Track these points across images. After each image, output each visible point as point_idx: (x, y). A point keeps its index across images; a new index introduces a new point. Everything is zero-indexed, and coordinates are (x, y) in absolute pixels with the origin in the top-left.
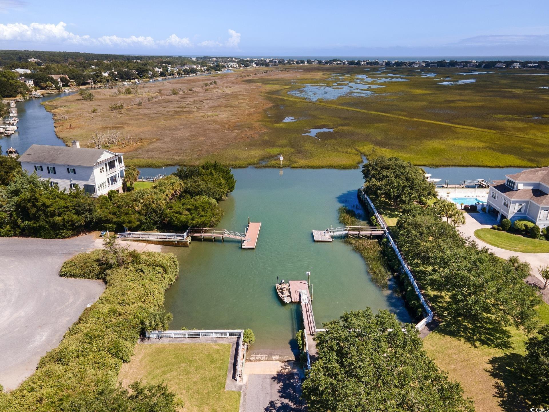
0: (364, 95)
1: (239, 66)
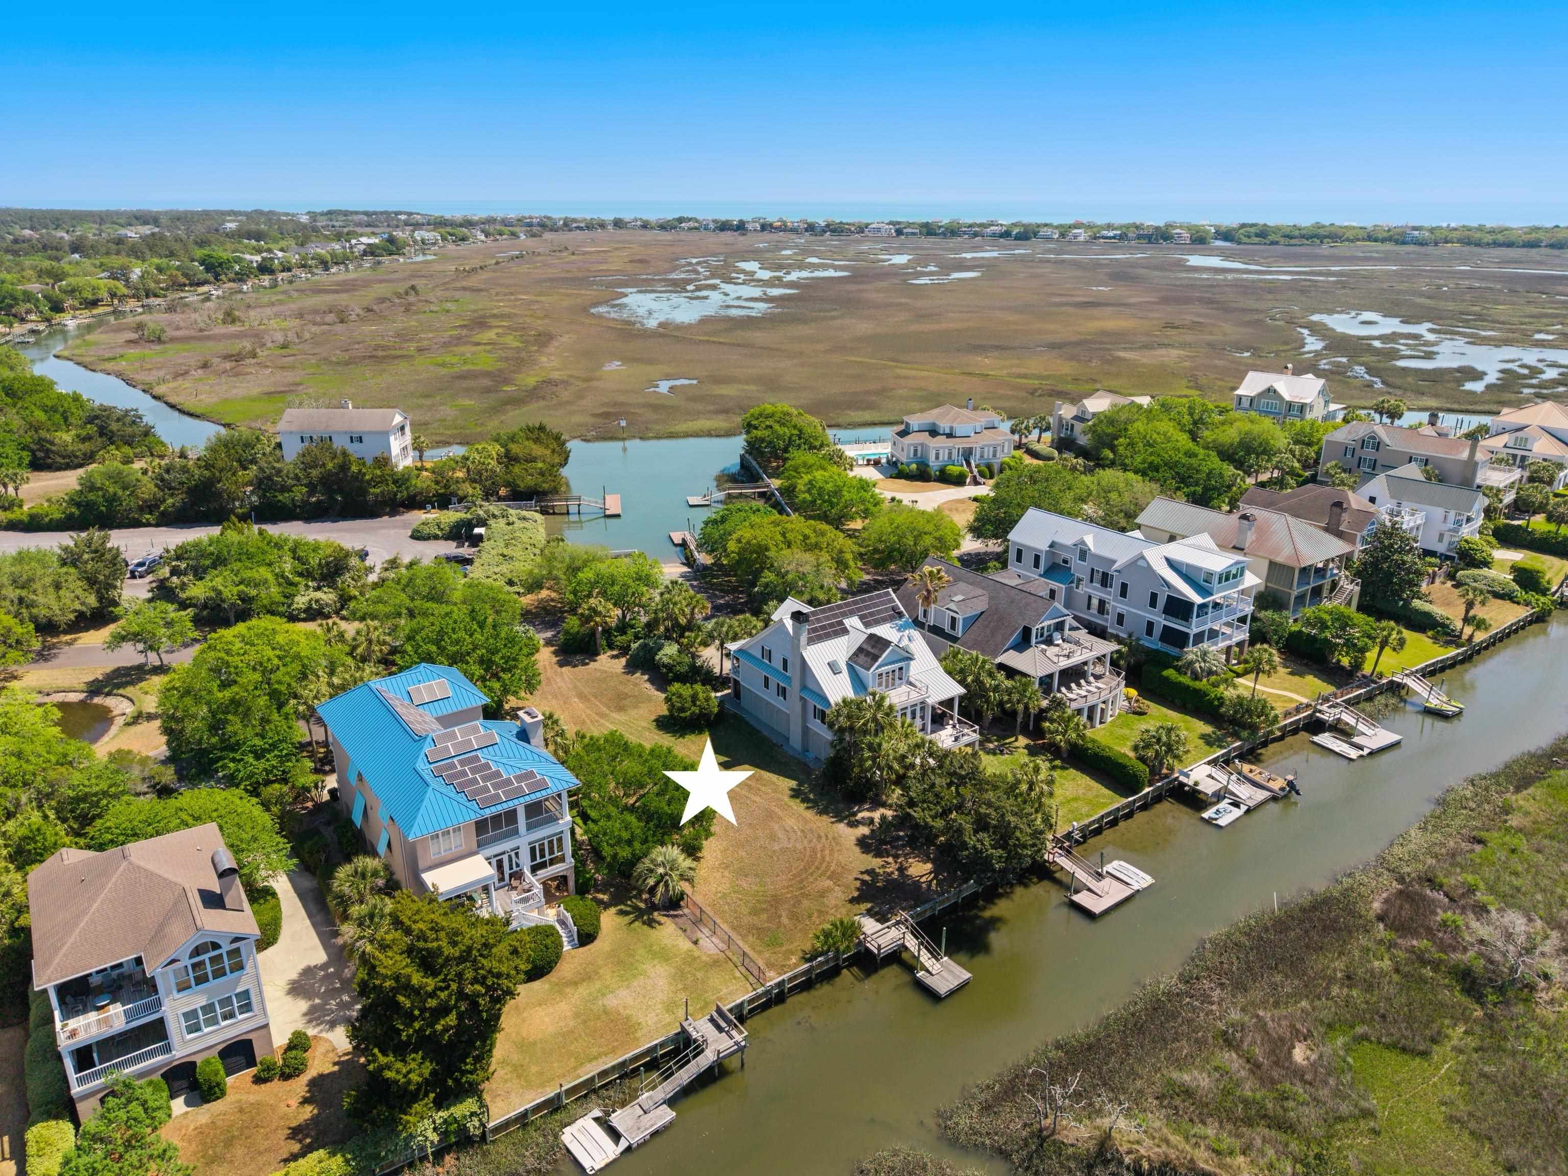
0: (753, 314)
1: (444, 239)
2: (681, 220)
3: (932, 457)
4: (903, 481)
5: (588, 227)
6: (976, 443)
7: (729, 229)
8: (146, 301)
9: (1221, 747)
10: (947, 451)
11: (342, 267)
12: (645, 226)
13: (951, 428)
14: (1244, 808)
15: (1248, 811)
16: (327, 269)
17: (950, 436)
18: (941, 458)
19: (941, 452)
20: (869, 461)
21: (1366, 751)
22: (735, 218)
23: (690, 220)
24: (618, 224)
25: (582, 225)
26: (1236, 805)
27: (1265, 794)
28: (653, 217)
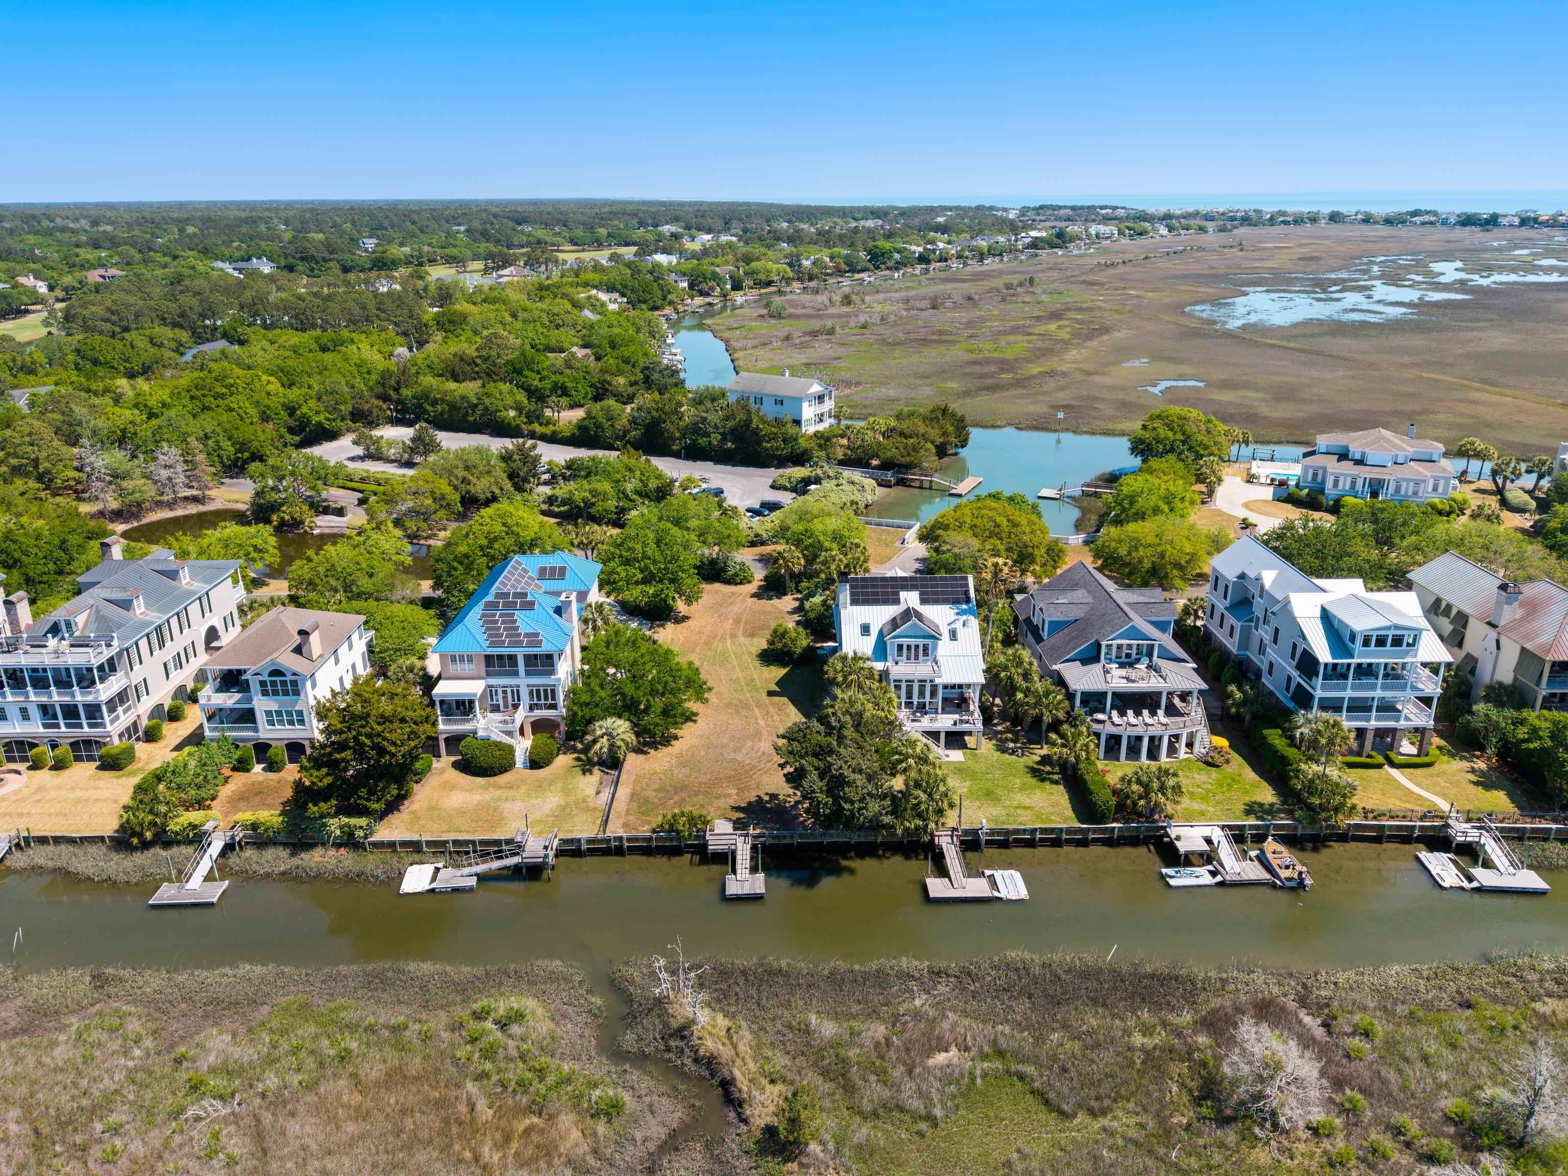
1: (1121, 233)
2: (1415, 213)
3: (1329, 484)
4: (1289, 506)
5: (1296, 222)
6: (1390, 475)
7: (1474, 224)
8: (807, 284)
9: (1258, 818)
10: (1349, 480)
11: (997, 259)
12: (1368, 220)
13: (1363, 454)
14: (1219, 878)
15: (1222, 884)
16: (981, 259)
17: (1360, 462)
18: (1340, 486)
19: (1341, 479)
20: (1273, 480)
21: (1475, 884)
22: (1484, 210)
23: (1428, 213)
24: (1335, 217)
25: (1290, 219)
26: (1213, 874)
27: (1265, 876)
28: (1381, 210)
